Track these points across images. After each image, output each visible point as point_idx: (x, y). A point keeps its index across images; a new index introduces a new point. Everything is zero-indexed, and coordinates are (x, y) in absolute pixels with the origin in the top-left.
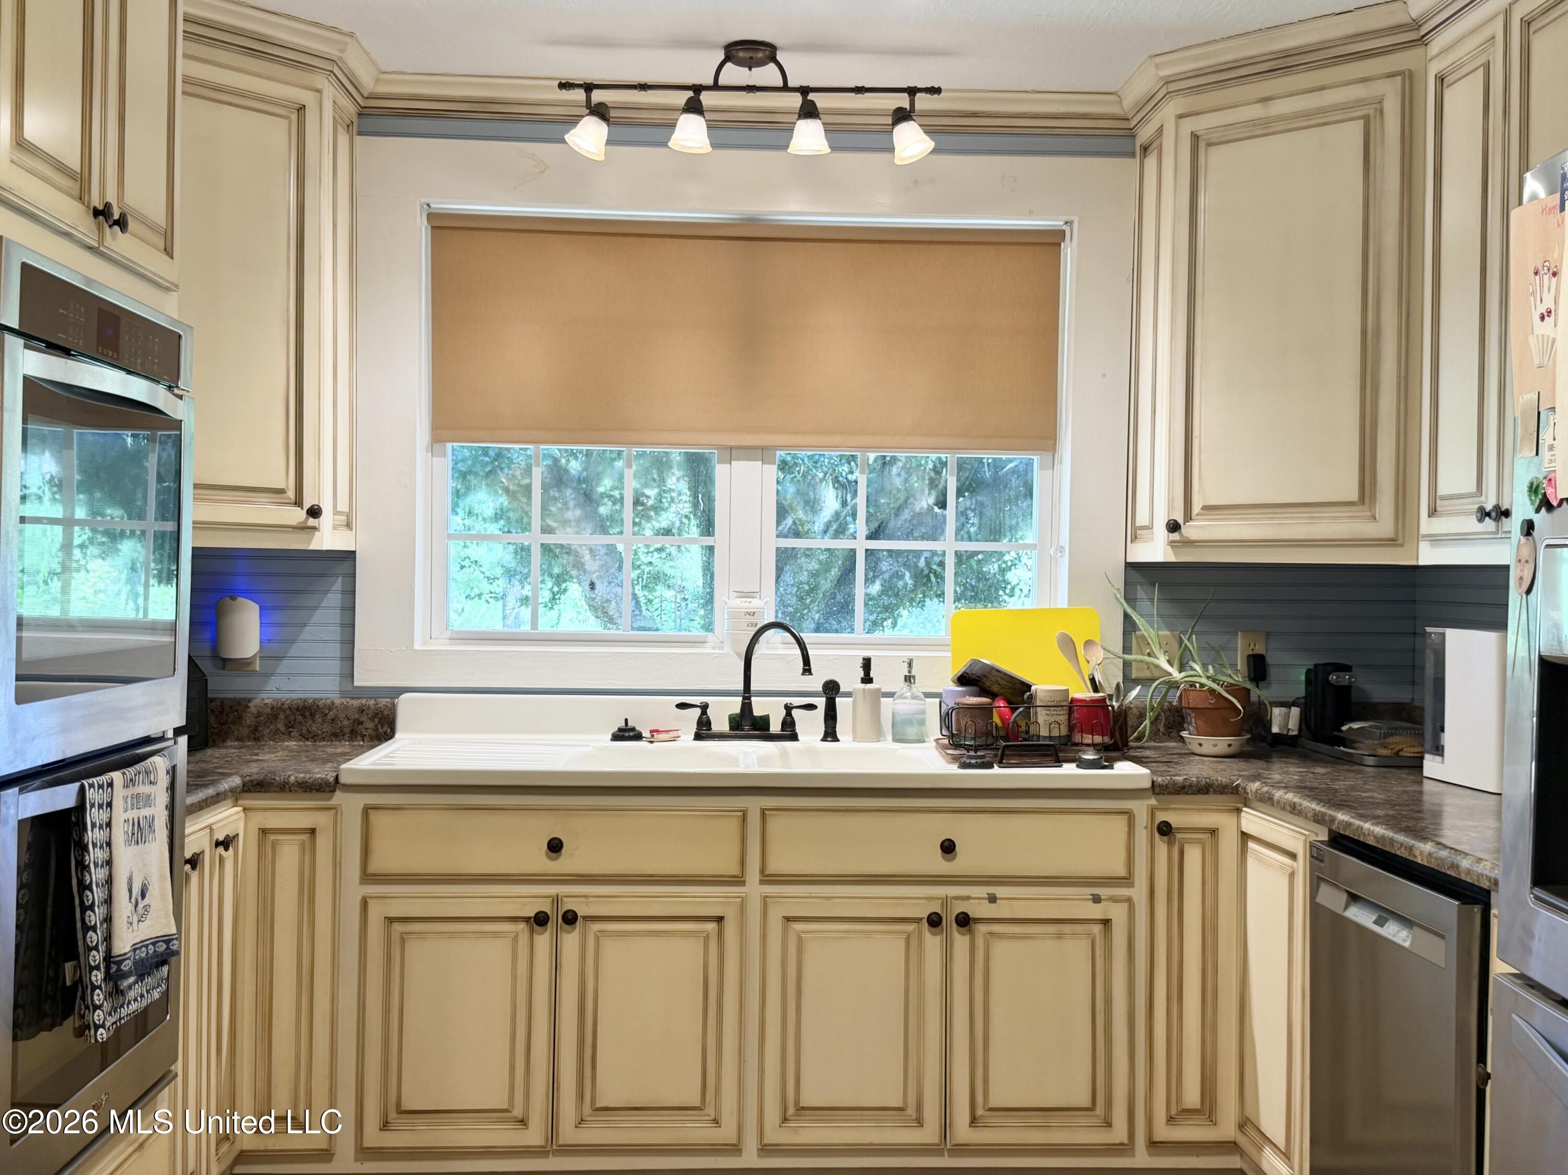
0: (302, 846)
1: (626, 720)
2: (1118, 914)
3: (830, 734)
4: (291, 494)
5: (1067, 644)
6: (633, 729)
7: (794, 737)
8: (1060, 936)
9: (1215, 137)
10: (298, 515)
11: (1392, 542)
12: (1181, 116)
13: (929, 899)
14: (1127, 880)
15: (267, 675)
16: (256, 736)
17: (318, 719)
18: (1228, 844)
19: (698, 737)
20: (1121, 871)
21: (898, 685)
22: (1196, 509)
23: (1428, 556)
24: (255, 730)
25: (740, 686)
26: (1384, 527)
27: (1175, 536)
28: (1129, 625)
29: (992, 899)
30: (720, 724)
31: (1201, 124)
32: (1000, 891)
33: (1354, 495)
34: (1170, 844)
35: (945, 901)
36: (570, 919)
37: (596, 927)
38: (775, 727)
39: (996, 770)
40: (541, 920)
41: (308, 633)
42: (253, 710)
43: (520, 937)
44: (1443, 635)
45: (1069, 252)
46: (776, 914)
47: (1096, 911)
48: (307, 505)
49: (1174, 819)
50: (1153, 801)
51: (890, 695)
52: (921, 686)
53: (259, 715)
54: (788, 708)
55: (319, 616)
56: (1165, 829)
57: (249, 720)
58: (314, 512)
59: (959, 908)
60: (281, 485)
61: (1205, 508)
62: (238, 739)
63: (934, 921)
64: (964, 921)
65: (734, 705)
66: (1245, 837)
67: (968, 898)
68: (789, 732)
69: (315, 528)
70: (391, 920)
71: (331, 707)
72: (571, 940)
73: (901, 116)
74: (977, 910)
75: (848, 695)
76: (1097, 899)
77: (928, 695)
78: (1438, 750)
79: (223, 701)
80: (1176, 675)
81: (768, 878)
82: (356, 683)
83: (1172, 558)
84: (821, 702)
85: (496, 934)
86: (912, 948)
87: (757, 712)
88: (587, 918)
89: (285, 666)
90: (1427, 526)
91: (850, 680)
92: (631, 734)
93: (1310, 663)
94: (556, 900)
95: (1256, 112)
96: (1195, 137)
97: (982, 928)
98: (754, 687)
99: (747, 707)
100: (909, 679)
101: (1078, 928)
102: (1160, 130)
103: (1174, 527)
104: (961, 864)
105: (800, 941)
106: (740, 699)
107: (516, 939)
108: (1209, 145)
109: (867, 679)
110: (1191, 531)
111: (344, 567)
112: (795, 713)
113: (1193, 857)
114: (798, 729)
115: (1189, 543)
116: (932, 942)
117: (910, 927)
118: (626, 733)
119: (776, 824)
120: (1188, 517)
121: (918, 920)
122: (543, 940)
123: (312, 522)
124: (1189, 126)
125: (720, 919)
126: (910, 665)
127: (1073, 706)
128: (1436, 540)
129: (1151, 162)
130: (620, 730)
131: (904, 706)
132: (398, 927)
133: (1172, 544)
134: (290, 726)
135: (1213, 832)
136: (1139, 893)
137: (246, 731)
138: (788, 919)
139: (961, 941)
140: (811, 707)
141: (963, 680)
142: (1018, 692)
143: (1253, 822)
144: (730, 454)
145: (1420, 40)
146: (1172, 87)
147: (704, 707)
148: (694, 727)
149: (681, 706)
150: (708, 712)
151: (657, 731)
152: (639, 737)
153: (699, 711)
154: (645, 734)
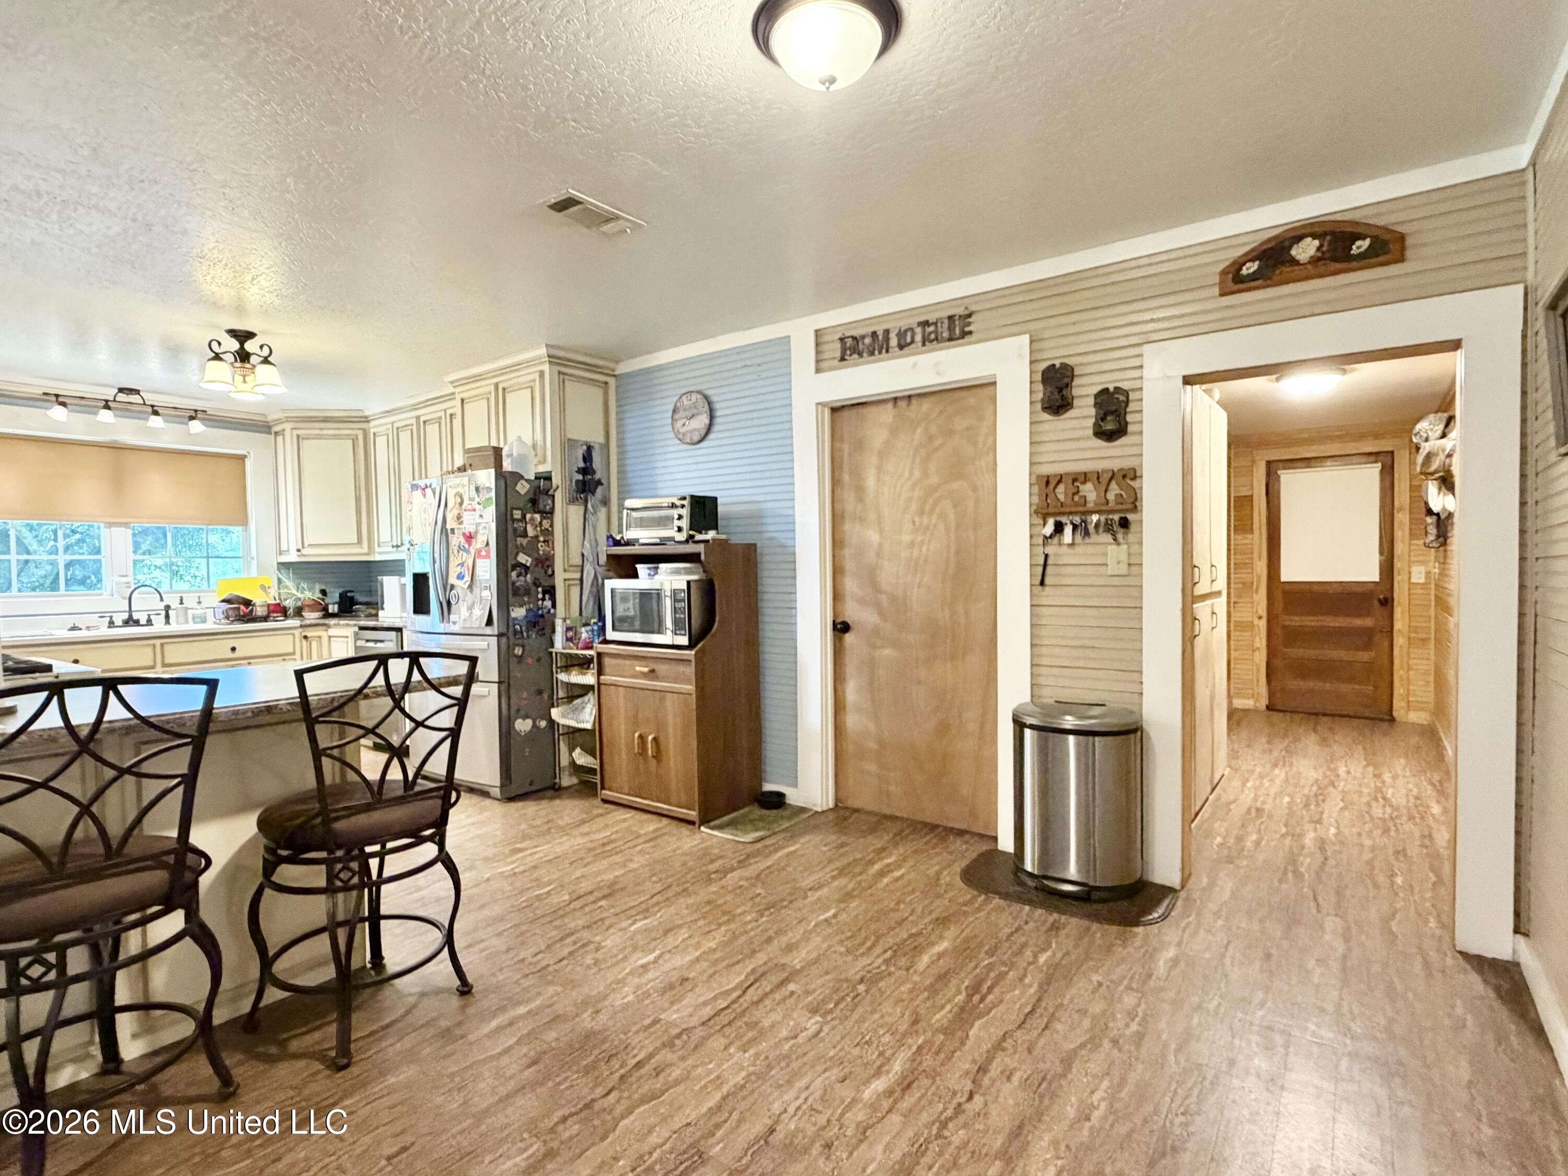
1: (74, 624)
3: (168, 621)
5: (263, 587)
6: (78, 626)
7: (152, 624)
9: (304, 436)
11: (367, 554)
12: (292, 428)
13: (228, 666)
14: (294, 653)
18: (325, 640)
19: (110, 626)
20: (291, 650)
22: (306, 545)
23: (378, 558)
25: (127, 609)
26: (366, 550)
27: (299, 554)
28: (280, 581)
29: (249, 663)
30: (119, 622)
31: (299, 432)
32: (251, 661)
33: (356, 542)
34: (307, 642)
39: (248, 625)
44: (383, 579)
45: (248, 462)
49: (308, 634)
50: (299, 630)
51: (191, 608)
52: (203, 605)
56: (306, 637)
61: (310, 545)
66: (330, 634)
67: (240, 664)
73: (192, 418)
75: (174, 609)
76: (284, 660)
77: (207, 607)
78: (383, 609)
80: (300, 595)
81: (164, 665)
83: (299, 560)
84: (163, 613)
90: (377, 549)
91: (175, 604)
92: (75, 628)
93: (341, 591)
95: (320, 432)
96: (298, 436)
99: (130, 616)
100: (199, 603)
102: (284, 430)
103: (298, 551)
104: (237, 654)
106: (127, 613)
108: (304, 438)
109: (182, 603)
110: (304, 552)
113: (314, 644)
114: (153, 621)
115: (305, 556)
119: (167, 648)
120: (303, 548)
124: (295, 432)
126: (199, 598)
127: (269, 605)
128: (380, 553)
129: (280, 439)
130: (71, 627)
131: (199, 612)
133: (298, 556)
135: (320, 637)
136: (297, 656)
140: (159, 614)
141: (223, 601)
142: (248, 603)
143: (332, 632)
144: (109, 525)
145: (368, 421)
146: (288, 420)
147: (111, 617)
148: (106, 624)
149: (101, 617)
150: (113, 618)
151: (89, 627)
152: (80, 629)
153: (109, 618)
154: (84, 628)
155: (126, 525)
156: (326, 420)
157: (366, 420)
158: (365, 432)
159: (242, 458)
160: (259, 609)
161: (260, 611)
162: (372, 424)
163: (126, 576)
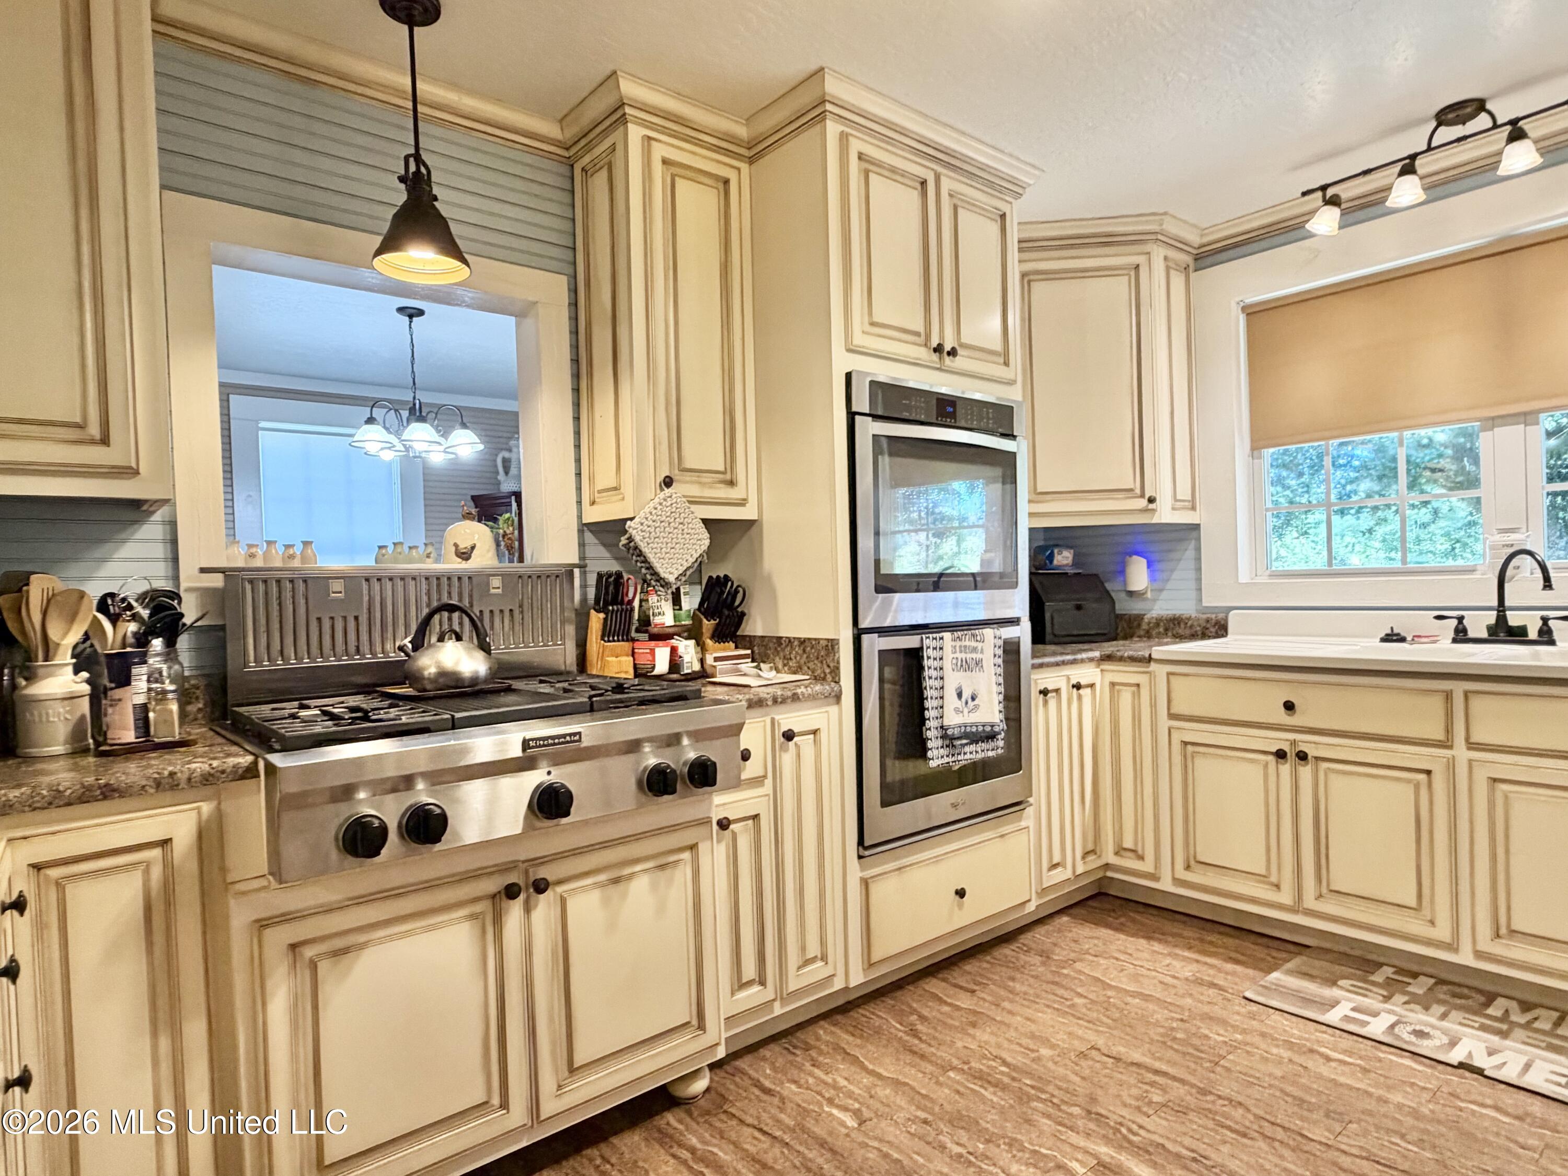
0: (1133, 694)
1: (1392, 628)
4: (1138, 491)
6: (1398, 634)
7: (1551, 642)
10: (1143, 503)
15: (1155, 600)
16: (1148, 635)
17: (1182, 626)
19: (1456, 640)
24: (1148, 632)
25: (1495, 603)
30: (1477, 633)
36: (1302, 757)
37: (1325, 765)
38: (1532, 634)
40: (1281, 755)
41: (1176, 575)
42: (1146, 620)
43: (1269, 766)
46: (1481, 774)
48: (1147, 496)
53: (1149, 623)
54: (1545, 620)
55: (1182, 565)
57: (1145, 626)
58: (1151, 500)
60: (1132, 487)
62: (1140, 637)
65: (1490, 617)
68: (1546, 638)
69: (1154, 510)
70: (1185, 743)
71: (1189, 619)
72: (1306, 772)
79: (1130, 615)
81: (1473, 745)
82: (1204, 604)
85: (1252, 761)
87: (1512, 624)
88: (1317, 758)
89: (1164, 595)
92: (1395, 638)
94: (1294, 743)
98: (1508, 603)
99: (1502, 619)
105: (1507, 797)
106: (1494, 613)
107: (1266, 766)
111: (1194, 534)
112: (1551, 623)
114: (1555, 637)
118: (1392, 637)
122: (1285, 769)
123: (1151, 506)
125: (1428, 772)
130: (1387, 635)
132: (1190, 748)
134: (1166, 630)
137: (1142, 633)
138: (1493, 779)
140: (1565, 619)
144: (1492, 423)
147: (1461, 619)
148: (1452, 634)
149: (1439, 618)
150: (1465, 622)
151: (1419, 636)
152: (1402, 640)
153: (1455, 622)
154: (1409, 638)
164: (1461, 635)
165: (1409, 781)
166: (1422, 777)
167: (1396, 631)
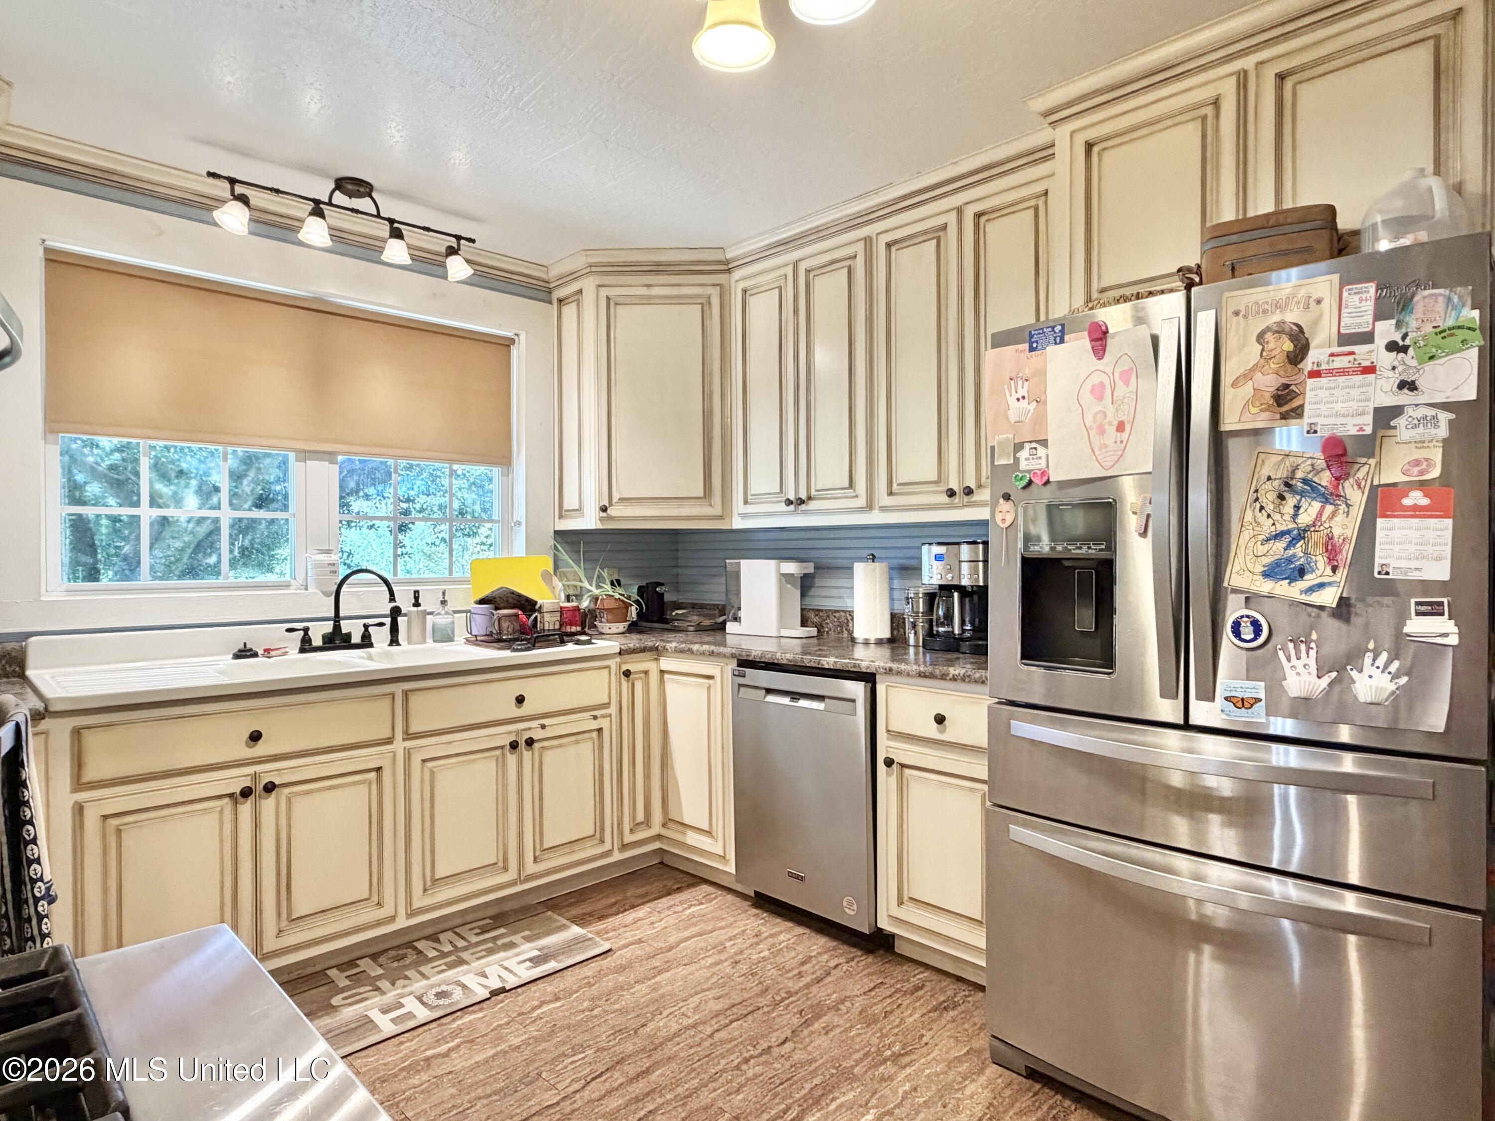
1: (245, 644)
2: (604, 723)
3: (394, 641)
5: (547, 576)
6: (251, 650)
7: (371, 645)
8: (577, 742)
9: (619, 300)
11: (721, 518)
12: (599, 286)
13: (510, 733)
14: (609, 705)
18: (654, 676)
19: (302, 650)
20: (607, 701)
21: (435, 607)
22: (615, 499)
23: (738, 524)
25: (332, 614)
26: (717, 510)
27: (604, 514)
29: (543, 727)
30: (317, 641)
31: (613, 292)
32: (546, 722)
33: (701, 494)
34: (628, 681)
35: (518, 733)
36: (269, 788)
37: (286, 791)
38: (356, 639)
39: (535, 652)
40: (246, 793)
43: (225, 809)
44: (739, 564)
45: (514, 351)
46: (417, 759)
47: (595, 725)
49: (629, 667)
50: (618, 659)
51: (431, 613)
52: (450, 607)
54: (366, 626)
56: (627, 673)
59: (526, 735)
61: (622, 500)
63: (514, 746)
64: (530, 742)
65: (328, 627)
66: (662, 672)
67: (530, 729)
68: (366, 642)
70: (106, 817)
72: (268, 804)
73: (452, 251)
74: (537, 735)
75: (405, 615)
76: (595, 718)
77: (455, 612)
78: (736, 619)
80: (596, 592)
81: (409, 736)
83: (600, 527)
84: (388, 621)
85: (205, 811)
86: (502, 764)
87: (344, 631)
88: (280, 786)
90: (741, 509)
92: (248, 653)
93: (644, 582)
94: (255, 777)
95: (644, 291)
96: (608, 298)
97: (536, 746)
98: (342, 613)
99: (337, 627)
100: (444, 602)
101: (587, 735)
102: (580, 291)
103: (604, 509)
104: (527, 709)
105: (432, 773)
106: (332, 623)
107: (221, 811)
108: (616, 304)
109: (417, 604)
110: (611, 512)
112: (370, 629)
113: (639, 686)
114: (373, 640)
115: (611, 518)
116: (512, 759)
117: (498, 752)
118: (245, 653)
120: (611, 504)
121: (502, 747)
122: (246, 808)
124: (604, 292)
125: (379, 769)
126: (444, 593)
127: (562, 612)
128: (745, 516)
129: (569, 309)
130: (240, 651)
131: (442, 620)
132: (114, 822)
133: (601, 519)
135: (646, 672)
136: (613, 710)
138: (424, 761)
139: (527, 755)
140: (381, 624)
141: (482, 601)
142: (528, 605)
143: (666, 663)
144: (305, 455)
145: (729, 271)
146: (593, 269)
147: (306, 630)
148: (298, 644)
149: (289, 630)
150: (310, 633)
151: (270, 649)
152: (255, 655)
153: (302, 633)
154: (260, 652)
155: (330, 456)
156: (658, 269)
157: (726, 267)
158: (724, 292)
159: (506, 344)
160: (547, 617)
161: (549, 622)
162: (737, 275)
163: (328, 552)
164: (306, 646)
165: (363, 782)
166: (373, 775)
167: (249, 646)
